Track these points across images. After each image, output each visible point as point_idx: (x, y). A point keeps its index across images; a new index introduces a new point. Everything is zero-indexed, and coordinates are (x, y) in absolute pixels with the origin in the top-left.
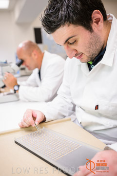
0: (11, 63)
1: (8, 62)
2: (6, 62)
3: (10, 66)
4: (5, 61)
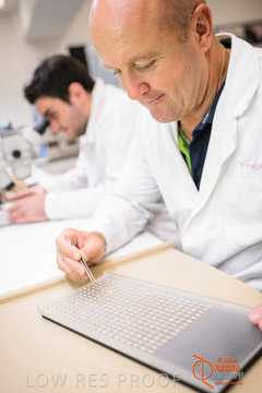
0: (21, 127)
1: (15, 125)
2: (9, 128)
3: (21, 134)
4: (5, 124)
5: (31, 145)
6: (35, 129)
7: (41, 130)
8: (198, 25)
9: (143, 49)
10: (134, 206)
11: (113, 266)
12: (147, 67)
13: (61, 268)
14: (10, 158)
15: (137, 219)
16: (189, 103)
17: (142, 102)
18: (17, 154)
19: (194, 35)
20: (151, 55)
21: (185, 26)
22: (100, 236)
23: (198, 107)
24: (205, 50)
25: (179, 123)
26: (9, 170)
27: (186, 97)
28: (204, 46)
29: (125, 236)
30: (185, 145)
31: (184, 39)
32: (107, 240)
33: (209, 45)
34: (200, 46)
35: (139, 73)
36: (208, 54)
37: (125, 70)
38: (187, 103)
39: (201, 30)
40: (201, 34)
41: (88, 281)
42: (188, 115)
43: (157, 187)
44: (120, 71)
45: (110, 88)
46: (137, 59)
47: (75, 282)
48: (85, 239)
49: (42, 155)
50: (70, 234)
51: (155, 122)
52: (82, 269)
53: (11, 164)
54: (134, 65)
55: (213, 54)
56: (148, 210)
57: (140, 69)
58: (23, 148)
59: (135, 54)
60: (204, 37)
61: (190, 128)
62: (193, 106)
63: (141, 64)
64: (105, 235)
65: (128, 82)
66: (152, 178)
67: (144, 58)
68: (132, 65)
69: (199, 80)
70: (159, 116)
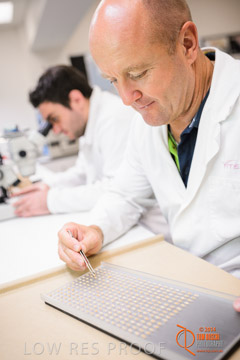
0: (27, 130)
1: (21, 128)
2: (16, 130)
3: (27, 136)
4: (13, 127)
5: (35, 145)
6: (40, 131)
7: (45, 133)
8: (186, 40)
9: (136, 61)
10: (129, 202)
11: (109, 257)
12: (140, 76)
13: (62, 258)
14: (17, 157)
15: (131, 214)
16: (177, 108)
17: (135, 108)
18: (23, 154)
19: (181, 48)
20: (143, 66)
21: (173, 40)
22: (98, 230)
23: (185, 112)
24: (192, 61)
25: (169, 126)
26: (15, 168)
27: (175, 104)
28: (190, 58)
29: (120, 229)
30: (174, 147)
31: (172, 52)
32: (104, 233)
33: (195, 58)
34: (187, 58)
35: (132, 82)
36: (194, 65)
37: (120, 79)
38: (175, 108)
39: (188, 44)
40: (188, 48)
41: (87, 270)
42: (177, 119)
43: (149, 184)
44: (116, 80)
45: (106, 95)
46: (131, 69)
47: (75, 271)
48: (84, 232)
49: (45, 153)
50: (72, 227)
51: (147, 126)
52: (81, 259)
53: (17, 163)
54: (128, 75)
55: (199, 65)
56: (141, 205)
57: (133, 78)
58: (28, 148)
59: (128, 65)
60: (190, 50)
61: (178, 131)
62: (181, 111)
63: (134, 73)
64: (102, 228)
65: (123, 89)
66: (145, 176)
67: (137, 68)
68: (127, 75)
69: (186, 88)
70: (150, 120)
